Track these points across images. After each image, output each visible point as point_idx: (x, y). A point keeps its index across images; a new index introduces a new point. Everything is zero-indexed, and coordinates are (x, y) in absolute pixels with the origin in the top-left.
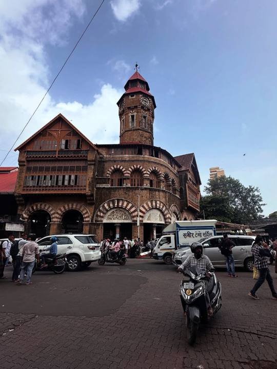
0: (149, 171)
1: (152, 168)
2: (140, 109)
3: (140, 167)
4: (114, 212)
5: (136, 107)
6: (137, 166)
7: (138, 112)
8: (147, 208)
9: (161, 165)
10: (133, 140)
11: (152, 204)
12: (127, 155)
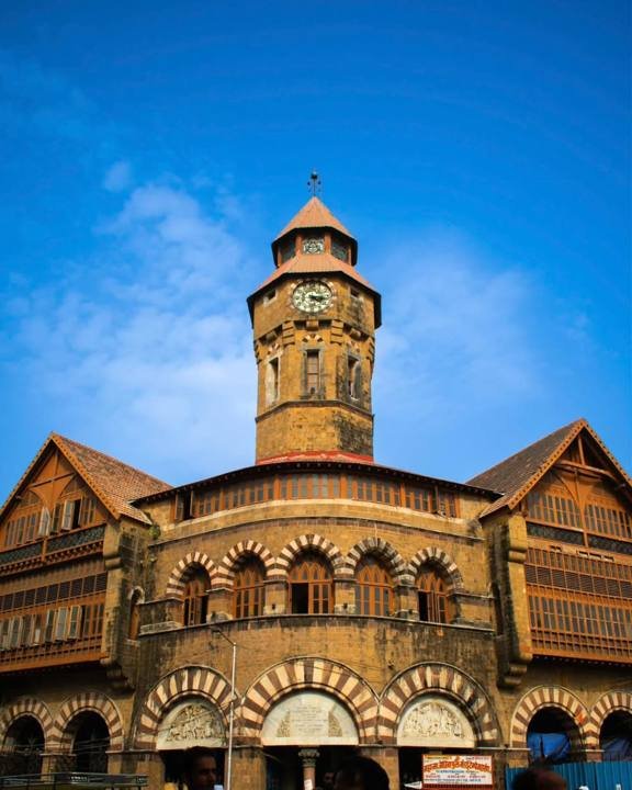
0: (282, 556)
1: (298, 542)
2: (291, 332)
3: (255, 545)
4: (183, 711)
5: (279, 330)
6: (245, 544)
7: (285, 346)
8: (271, 690)
9: (341, 521)
10: (274, 447)
11: (291, 675)
12: (220, 514)
